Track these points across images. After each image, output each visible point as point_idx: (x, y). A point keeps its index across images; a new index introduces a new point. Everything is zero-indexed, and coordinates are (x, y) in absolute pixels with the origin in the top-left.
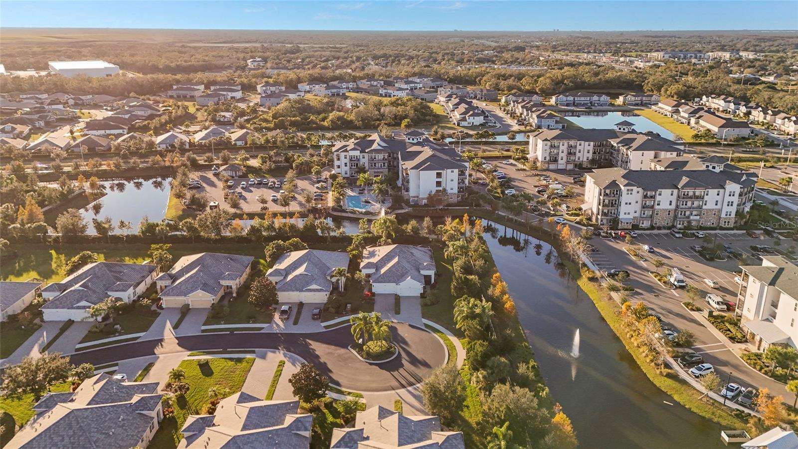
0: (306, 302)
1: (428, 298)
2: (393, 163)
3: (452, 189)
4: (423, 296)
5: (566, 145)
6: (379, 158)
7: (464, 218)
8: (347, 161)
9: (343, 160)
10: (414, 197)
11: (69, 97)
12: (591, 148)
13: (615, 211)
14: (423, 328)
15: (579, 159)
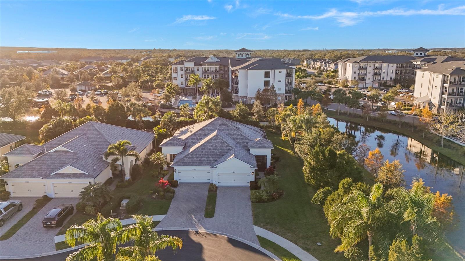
0: (57, 196)
1: (263, 188)
2: (225, 76)
3: (279, 90)
4: (254, 186)
5: (372, 66)
6: (212, 70)
7: (299, 104)
8: (183, 73)
9: (180, 72)
10: (243, 97)
11: (8, 60)
12: (394, 69)
13: (460, 100)
14: (257, 246)
15: (383, 79)
